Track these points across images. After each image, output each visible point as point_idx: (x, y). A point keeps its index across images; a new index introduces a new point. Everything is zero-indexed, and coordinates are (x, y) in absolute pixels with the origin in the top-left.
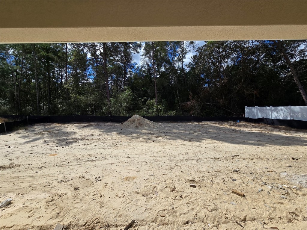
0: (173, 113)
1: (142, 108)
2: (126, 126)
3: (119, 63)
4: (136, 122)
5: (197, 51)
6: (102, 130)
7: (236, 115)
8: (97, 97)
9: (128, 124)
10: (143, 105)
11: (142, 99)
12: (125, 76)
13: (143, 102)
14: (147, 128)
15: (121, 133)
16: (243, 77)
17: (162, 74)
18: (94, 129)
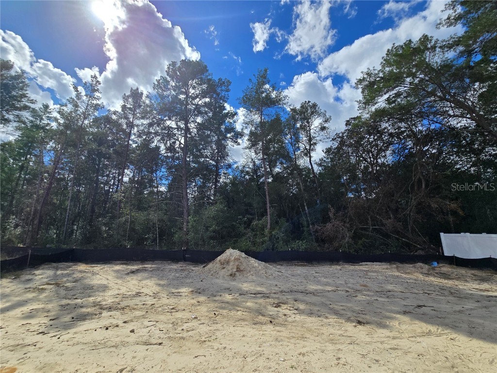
0: (301, 245)
1: (244, 234)
2: (212, 272)
3: (208, 159)
4: (231, 263)
5: (333, 140)
6: (162, 282)
7: (422, 249)
8: (165, 214)
9: (215, 268)
10: (245, 228)
11: (244, 217)
12: (217, 181)
13: (245, 223)
14: (254, 278)
15: (199, 291)
16: (423, 180)
17: (277, 177)
18: (147, 278)
